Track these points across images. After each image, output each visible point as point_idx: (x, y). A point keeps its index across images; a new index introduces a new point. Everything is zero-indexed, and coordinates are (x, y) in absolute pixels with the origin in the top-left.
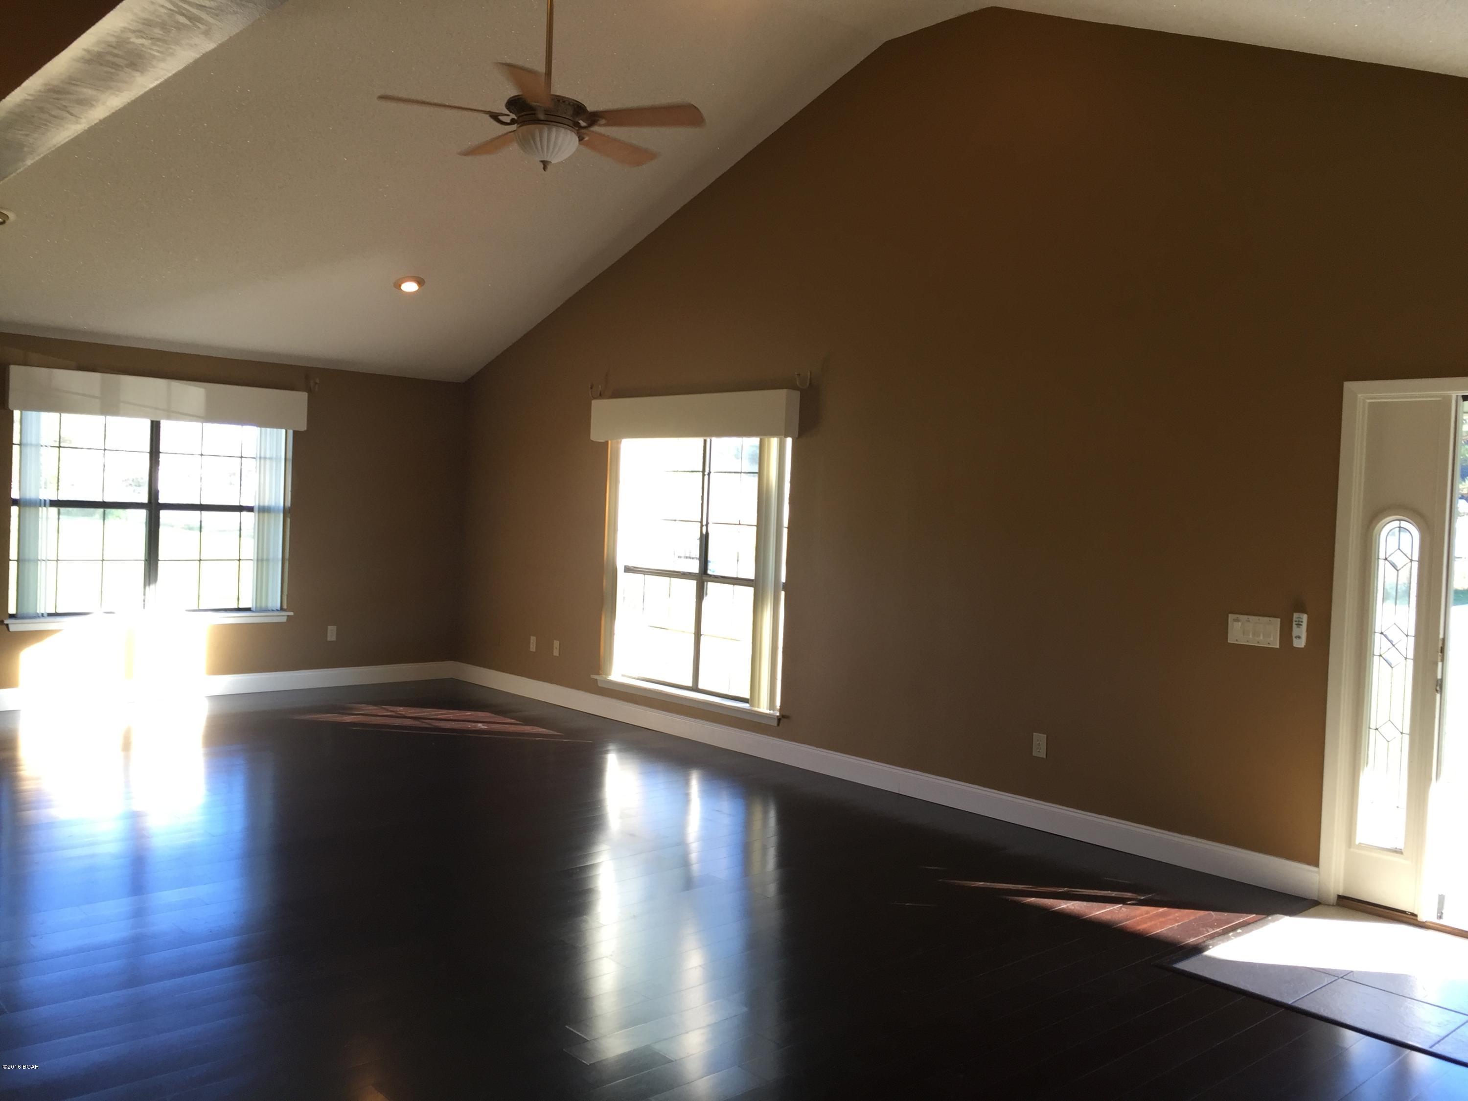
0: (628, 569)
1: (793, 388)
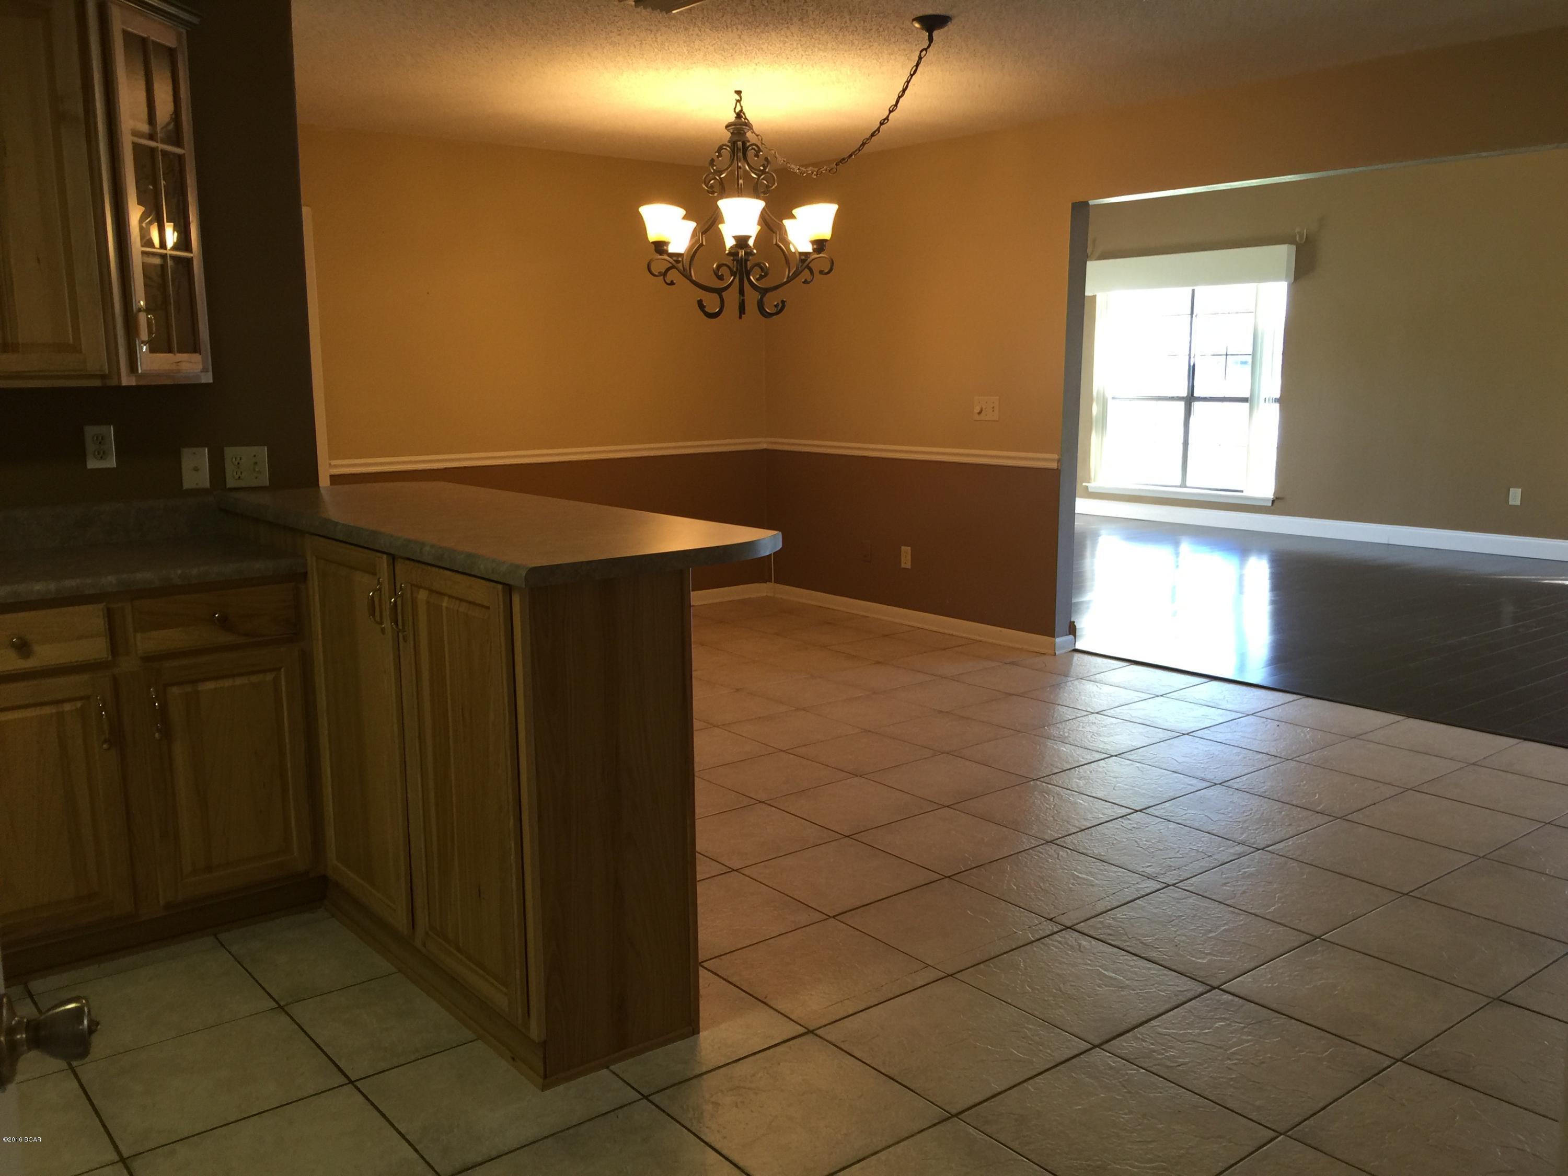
0: (1114, 399)
1: (1290, 243)
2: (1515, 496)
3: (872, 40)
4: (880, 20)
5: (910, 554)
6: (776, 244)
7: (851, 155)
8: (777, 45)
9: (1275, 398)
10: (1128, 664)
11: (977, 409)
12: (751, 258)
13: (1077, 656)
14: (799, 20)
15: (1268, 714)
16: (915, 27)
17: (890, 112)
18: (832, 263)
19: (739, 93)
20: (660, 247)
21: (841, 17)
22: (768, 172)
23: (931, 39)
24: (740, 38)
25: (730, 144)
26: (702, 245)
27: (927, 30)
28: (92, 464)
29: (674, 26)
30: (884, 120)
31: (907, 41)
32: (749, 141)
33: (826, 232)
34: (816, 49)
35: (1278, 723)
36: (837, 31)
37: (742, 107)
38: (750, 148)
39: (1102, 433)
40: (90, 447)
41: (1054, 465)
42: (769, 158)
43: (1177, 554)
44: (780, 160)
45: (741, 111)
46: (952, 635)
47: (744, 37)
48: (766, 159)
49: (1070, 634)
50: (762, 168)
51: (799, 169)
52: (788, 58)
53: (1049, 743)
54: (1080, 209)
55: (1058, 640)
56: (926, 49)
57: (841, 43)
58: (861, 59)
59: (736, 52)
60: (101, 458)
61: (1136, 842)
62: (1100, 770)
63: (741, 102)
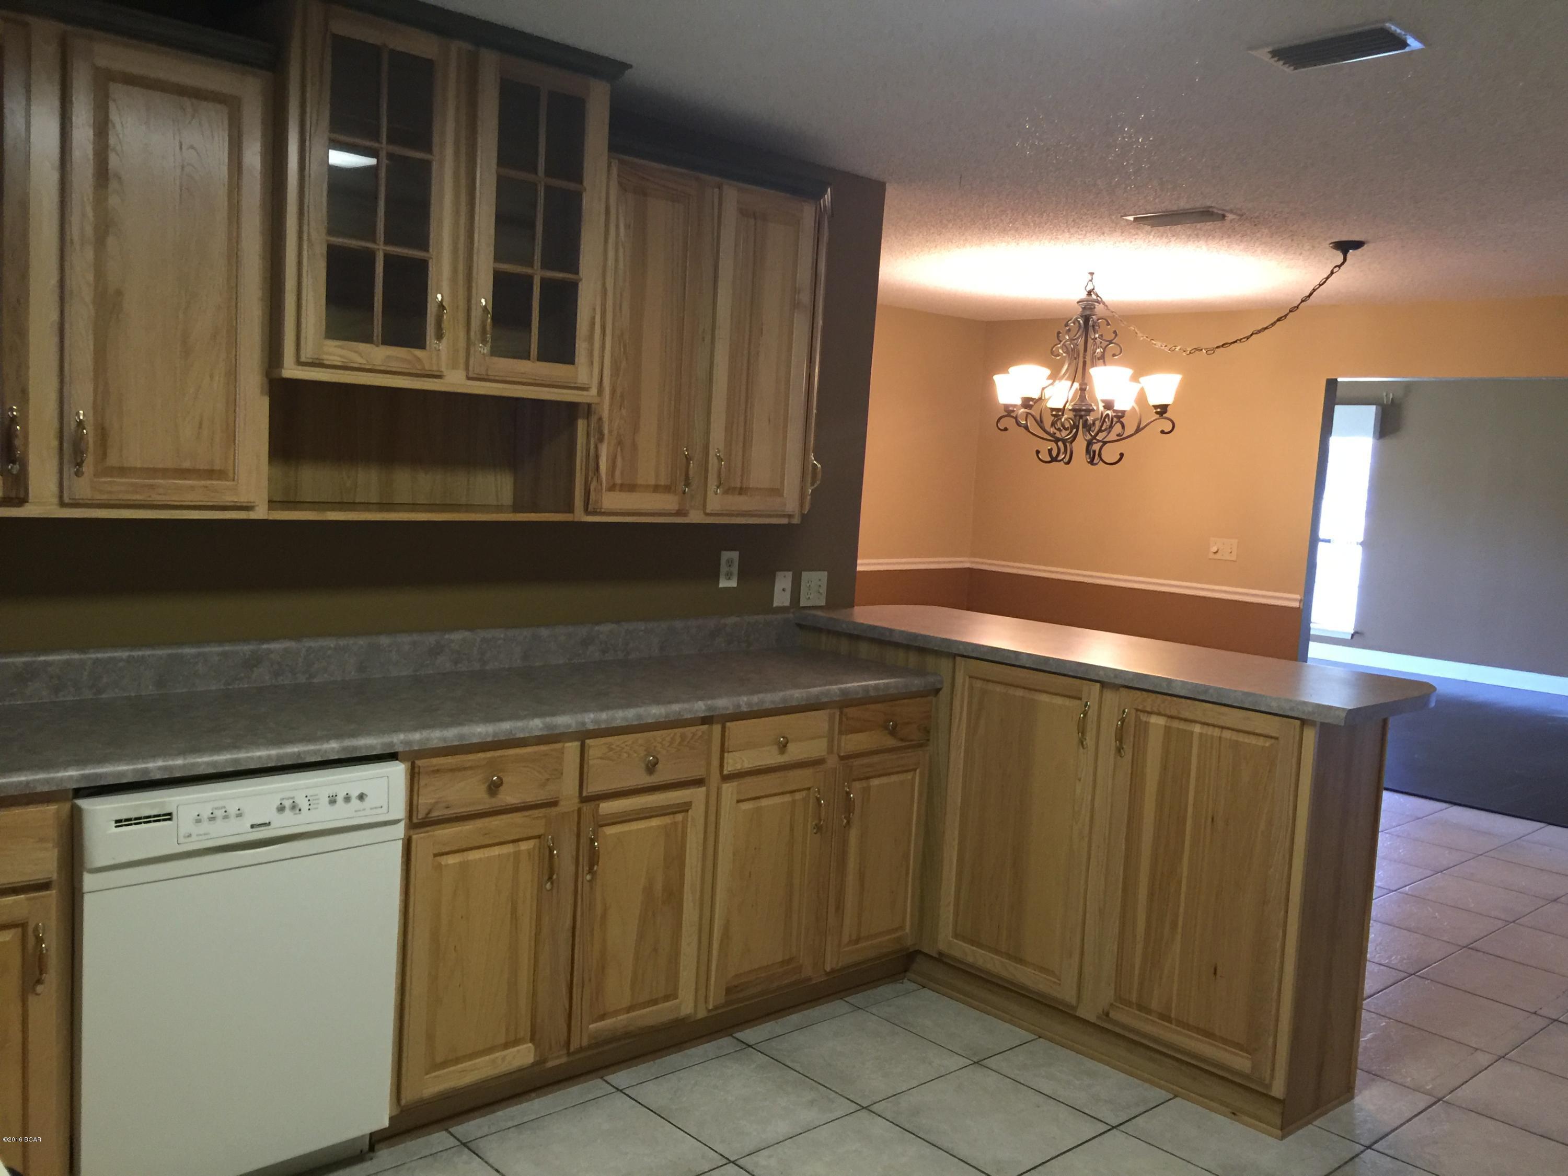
1: (1378, 404)
9: (1361, 541)
11: (1213, 550)
19: (1089, 273)
22: (1114, 343)
23: (1345, 259)
25: (1079, 316)
27: (1340, 251)
28: (723, 584)
31: (1317, 258)
32: (1099, 314)
33: (1168, 399)
37: (1093, 286)
40: (724, 569)
41: (1295, 604)
44: (1142, 336)
45: (1093, 289)
48: (1115, 332)
50: (1111, 339)
51: (1166, 346)
54: (1332, 385)
56: (1339, 266)
60: (729, 578)
63: (1093, 282)
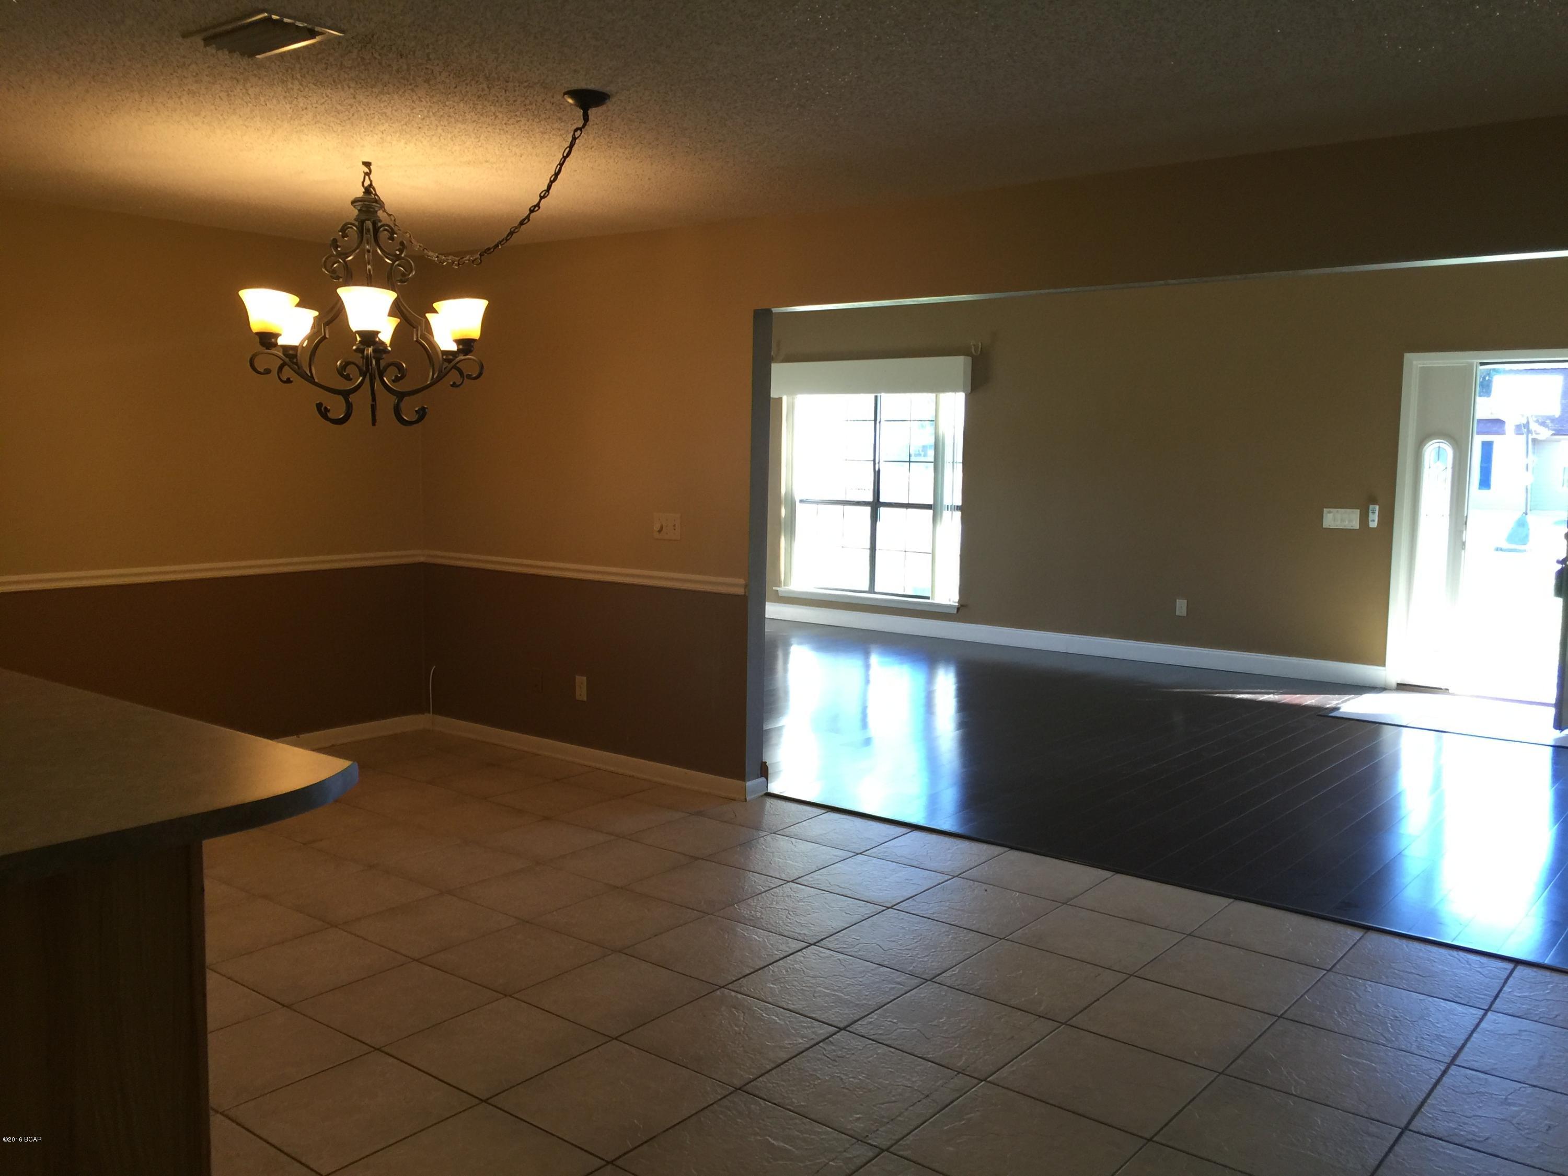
0: (801, 501)
1: (967, 355)
2: (1181, 607)
3: (518, 113)
4: (525, 90)
5: (585, 684)
6: (417, 341)
7: (497, 246)
8: (404, 111)
9: (957, 506)
10: (824, 811)
11: (657, 527)
12: (384, 356)
13: (769, 802)
14: (425, 82)
15: (973, 873)
16: (568, 102)
17: (542, 198)
18: (482, 367)
19: (367, 164)
20: (267, 339)
21: (477, 82)
22: (403, 258)
23: (586, 118)
24: (355, 98)
25: (357, 223)
26: (324, 338)
27: (582, 108)
29: (266, 76)
30: (535, 206)
31: (560, 119)
32: (380, 221)
33: (474, 332)
34: (453, 120)
35: (985, 886)
36: (475, 99)
37: (371, 181)
38: (382, 229)
39: (791, 537)
41: (740, 591)
42: (405, 242)
43: (867, 667)
44: (417, 246)
45: (371, 185)
46: (633, 776)
47: (360, 97)
48: (402, 243)
49: (762, 776)
50: (398, 253)
51: (437, 257)
52: (420, 128)
53: (740, 929)
54: (763, 318)
55: (749, 784)
56: (580, 129)
57: (482, 115)
58: (509, 137)
59: (353, 115)
61: (842, 1079)
62: (797, 966)
63: (371, 176)
